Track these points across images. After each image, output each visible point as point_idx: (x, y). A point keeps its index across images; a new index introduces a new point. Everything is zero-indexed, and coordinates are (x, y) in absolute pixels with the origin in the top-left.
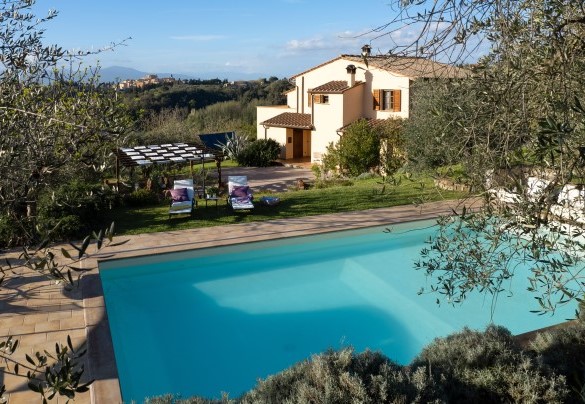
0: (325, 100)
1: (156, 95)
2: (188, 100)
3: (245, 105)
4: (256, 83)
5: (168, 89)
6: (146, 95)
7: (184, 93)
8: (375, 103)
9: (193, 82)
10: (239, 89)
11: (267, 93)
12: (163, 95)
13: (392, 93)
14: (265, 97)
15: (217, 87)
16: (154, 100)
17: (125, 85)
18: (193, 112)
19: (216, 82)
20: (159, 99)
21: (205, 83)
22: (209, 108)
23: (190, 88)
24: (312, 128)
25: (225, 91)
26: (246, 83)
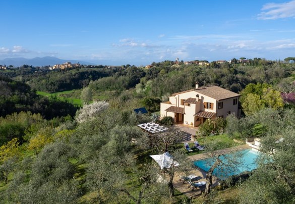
0: (189, 105)
1: (73, 73)
2: (88, 75)
3: (116, 78)
4: (120, 67)
5: (78, 70)
6: (68, 73)
7: (86, 72)
8: (205, 107)
9: (90, 67)
10: (112, 71)
11: (126, 73)
12: (77, 73)
13: (210, 103)
14: (126, 75)
15: (102, 69)
16: (72, 75)
17: (56, 67)
18: (91, 82)
19: (101, 67)
20: (75, 75)
21: (96, 67)
22: (100, 80)
23: (89, 70)
24: (184, 113)
25: (106, 71)
26: (115, 67)
